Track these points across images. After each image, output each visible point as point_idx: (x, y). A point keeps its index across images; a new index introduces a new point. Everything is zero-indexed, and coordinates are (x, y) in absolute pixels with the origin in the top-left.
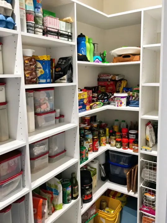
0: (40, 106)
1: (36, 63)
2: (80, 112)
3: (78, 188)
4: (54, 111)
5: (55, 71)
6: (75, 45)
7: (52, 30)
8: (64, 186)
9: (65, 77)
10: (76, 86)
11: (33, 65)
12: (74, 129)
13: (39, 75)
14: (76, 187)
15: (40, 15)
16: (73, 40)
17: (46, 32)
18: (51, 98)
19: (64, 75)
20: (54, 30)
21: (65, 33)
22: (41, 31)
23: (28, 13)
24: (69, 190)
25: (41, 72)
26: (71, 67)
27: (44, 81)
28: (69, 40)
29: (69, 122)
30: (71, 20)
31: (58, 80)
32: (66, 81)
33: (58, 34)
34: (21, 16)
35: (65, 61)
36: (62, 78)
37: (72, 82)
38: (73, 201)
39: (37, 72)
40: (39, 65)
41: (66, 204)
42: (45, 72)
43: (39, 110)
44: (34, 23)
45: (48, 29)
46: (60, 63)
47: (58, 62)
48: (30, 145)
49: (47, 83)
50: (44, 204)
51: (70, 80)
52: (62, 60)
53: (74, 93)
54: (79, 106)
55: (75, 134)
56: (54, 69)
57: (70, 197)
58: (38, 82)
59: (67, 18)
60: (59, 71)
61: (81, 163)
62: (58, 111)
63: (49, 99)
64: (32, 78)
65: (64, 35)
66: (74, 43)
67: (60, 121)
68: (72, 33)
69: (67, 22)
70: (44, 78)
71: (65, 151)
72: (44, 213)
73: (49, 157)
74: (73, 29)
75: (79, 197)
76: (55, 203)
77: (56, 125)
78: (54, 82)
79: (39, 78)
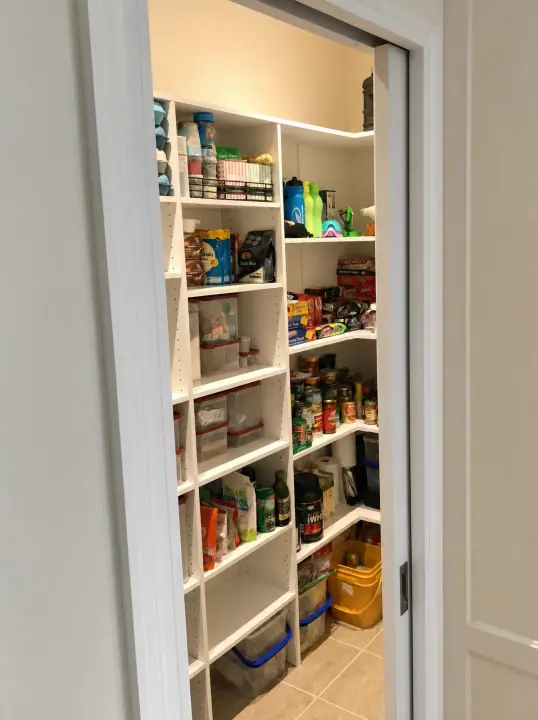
0: (210, 331)
1: (202, 245)
2: (291, 344)
3: (289, 502)
4: (239, 340)
5: (240, 260)
6: (279, 209)
7: (234, 184)
8: (260, 497)
9: (261, 271)
10: (281, 289)
11: (196, 249)
12: (279, 378)
13: (208, 268)
14: (285, 501)
15: (213, 159)
16: (276, 197)
17: (223, 190)
18: (232, 313)
19: (258, 268)
20: (238, 184)
21: (259, 186)
22: (215, 189)
23: (192, 161)
24: (270, 504)
25: (213, 262)
26: (271, 251)
27: (219, 280)
28: (269, 198)
29: (269, 365)
30: (271, 160)
31: (247, 278)
32: (261, 280)
33: (247, 190)
34: (180, 167)
35: (259, 238)
36: (254, 274)
37: (273, 280)
38: (278, 530)
39: (204, 262)
40: (209, 249)
41: (264, 532)
42: (221, 263)
43: (209, 338)
44: (201, 176)
45: (228, 184)
46: (249, 242)
47: (247, 239)
48: (195, 401)
49: (223, 284)
50: (220, 523)
51: (271, 278)
52: (253, 237)
53: (278, 305)
54: (290, 330)
55: (282, 388)
56: (236, 256)
57: (273, 519)
58: (206, 282)
59: (263, 157)
60: (247, 260)
61: (295, 452)
62: (246, 341)
63: (228, 317)
64: (195, 275)
65: (257, 189)
66: (278, 202)
67: (250, 363)
68: (272, 185)
69: (263, 163)
70: (217, 276)
71: (261, 425)
72: (221, 539)
73: (228, 434)
74: (275, 176)
75: (292, 523)
76: (242, 527)
77: (240, 369)
78: (237, 281)
79: (208, 274)
